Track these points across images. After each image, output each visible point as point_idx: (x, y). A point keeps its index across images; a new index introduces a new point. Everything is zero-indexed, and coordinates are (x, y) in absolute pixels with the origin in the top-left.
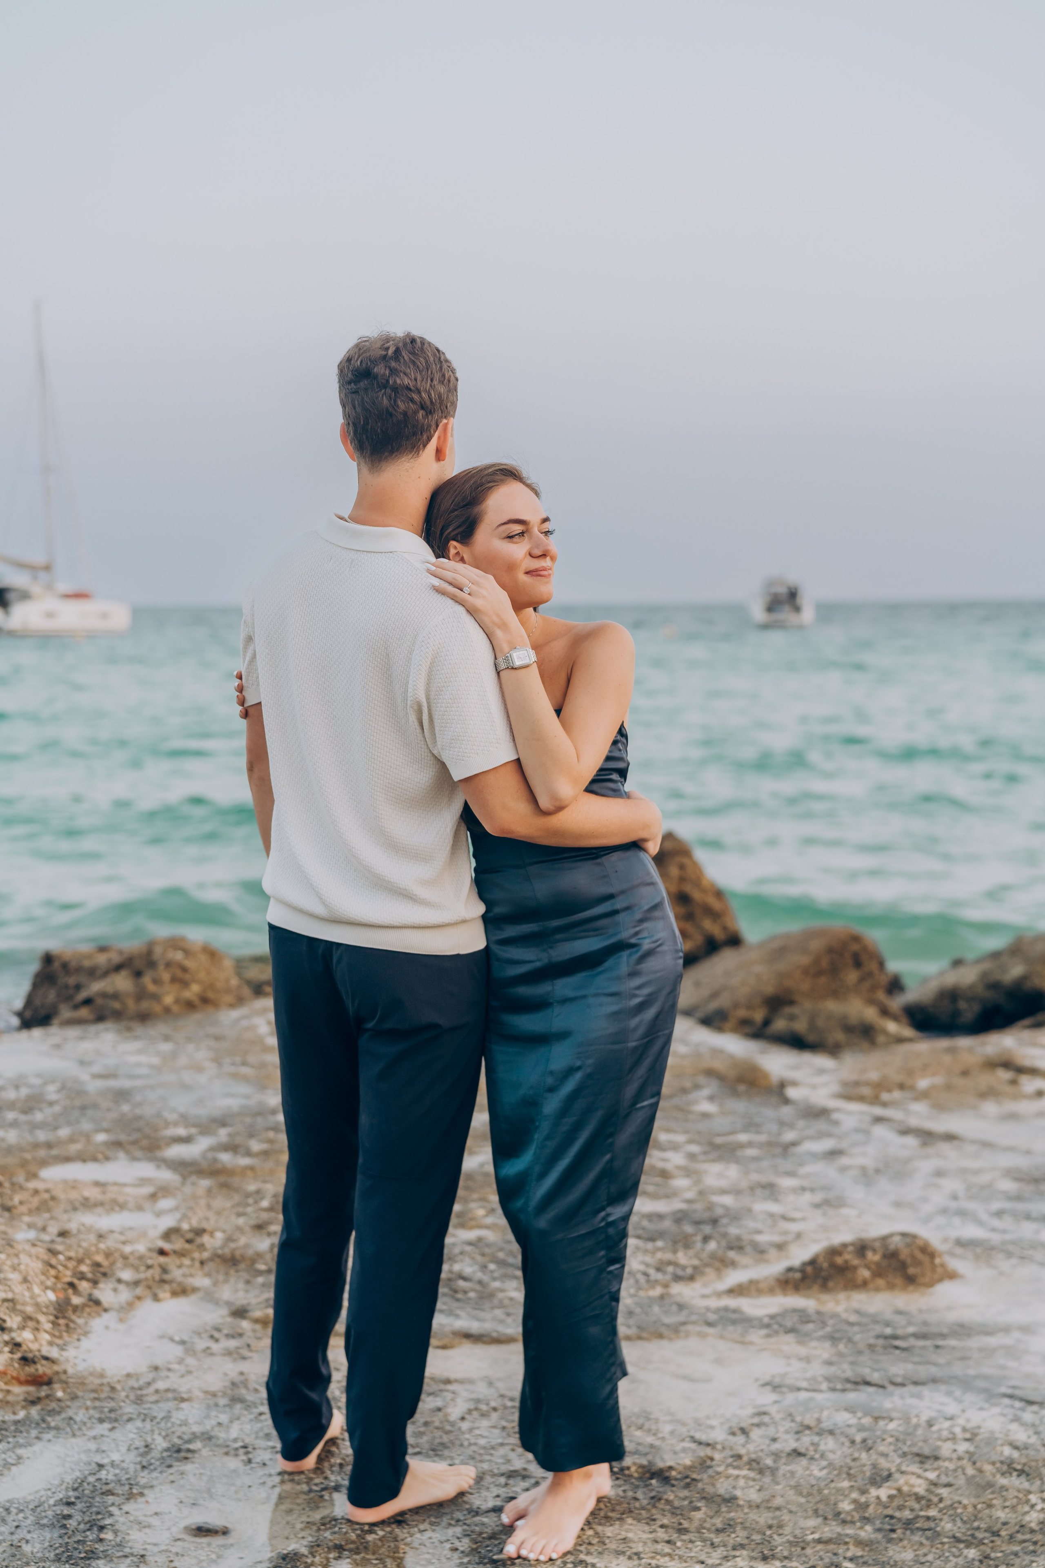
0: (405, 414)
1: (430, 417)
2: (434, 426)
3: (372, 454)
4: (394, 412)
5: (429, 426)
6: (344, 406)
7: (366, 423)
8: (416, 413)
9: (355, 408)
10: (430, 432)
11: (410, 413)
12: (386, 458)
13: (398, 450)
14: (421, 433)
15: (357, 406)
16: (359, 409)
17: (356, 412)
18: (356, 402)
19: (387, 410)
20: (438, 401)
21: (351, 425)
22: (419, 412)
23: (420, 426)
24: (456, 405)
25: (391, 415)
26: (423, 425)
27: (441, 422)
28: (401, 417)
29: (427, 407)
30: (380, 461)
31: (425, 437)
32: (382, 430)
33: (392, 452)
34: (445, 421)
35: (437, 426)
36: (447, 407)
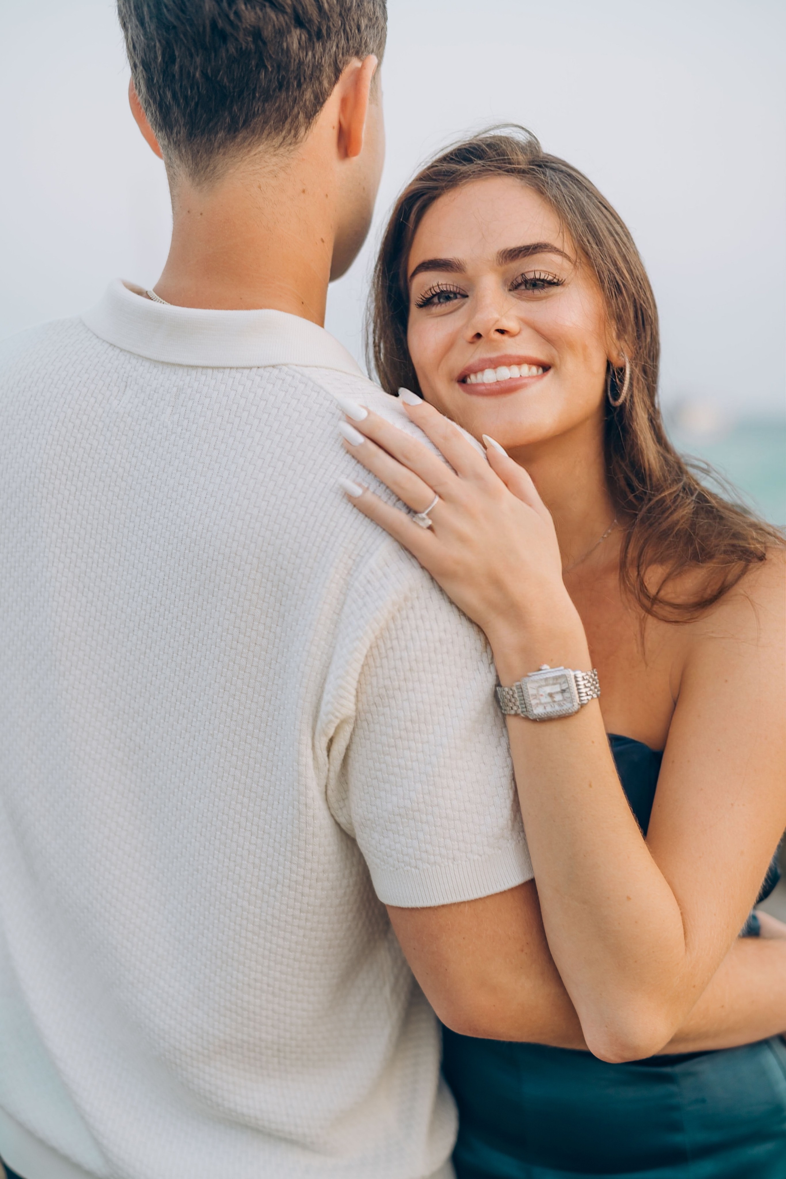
0: (257, 34)
1: (318, 46)
2: (328, 71)
3: (191, 135)
4: (228, 29)
5: (318, 67)
6: (124, 26)
7: (170, 59)
8: (281, 33)
9: (142, 22)
10: (321, 83)
11: (268, 32)
12: (222, 144)
13: (246, 123)
14: (299, 85)
15: (147, 19)
16: (151, 27)
17: (145, 34)
18: (145, 9)
19: (214, 24)
20: (338, 9)
21: (140, 68)
22: (289, 32)
23: (293, 66)
24: (384, 29)
25: (224, 37)
26: (301, 63)
27: (346, 63)
28: (247, 42)
29: (310, 21)
30: (210, 152)
31: (308, 95)
32: (204, 74)
33: (233, 129)
34: (355, 63)
35: (338, 71)
36: (359, 28)
